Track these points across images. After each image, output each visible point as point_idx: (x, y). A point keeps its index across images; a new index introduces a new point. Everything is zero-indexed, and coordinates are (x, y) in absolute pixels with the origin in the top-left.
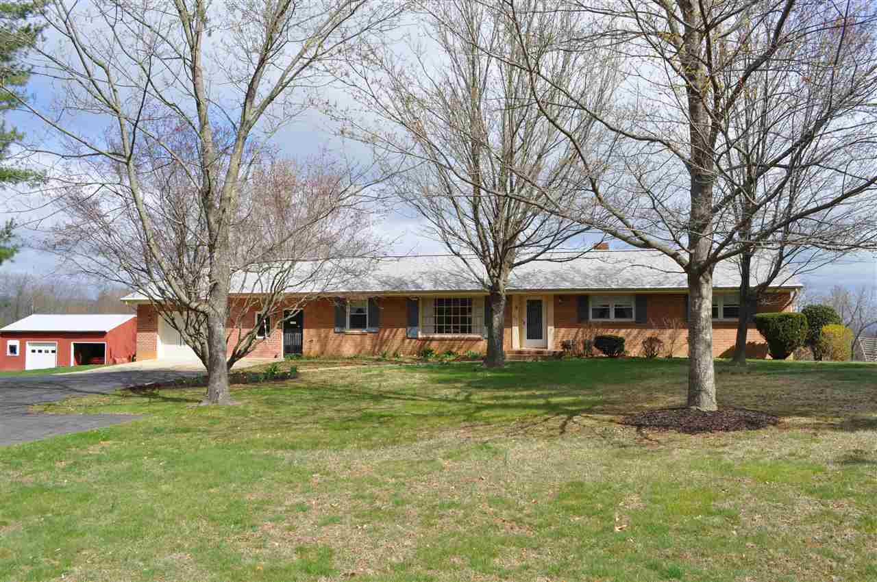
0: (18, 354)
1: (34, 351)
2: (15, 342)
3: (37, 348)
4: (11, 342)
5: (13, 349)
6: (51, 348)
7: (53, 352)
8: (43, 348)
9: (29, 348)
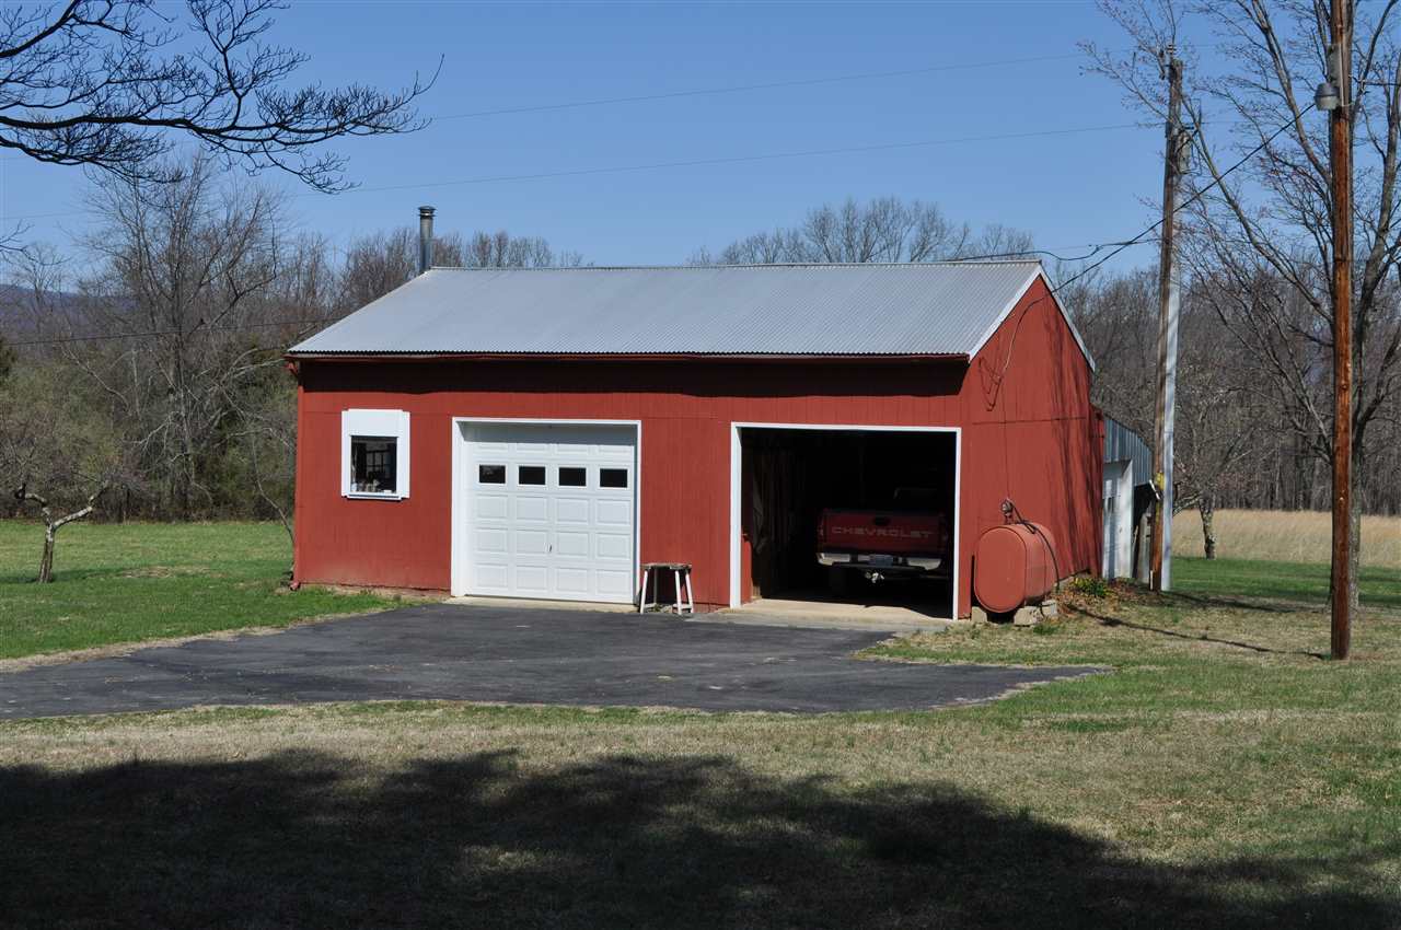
0: (403, 488)
1: (492, 475)
2: (389, 422)
3: (513, 456)
4: (363, 420)
5: (374, 459)
6: (594, 458)
7: (613, 478)
8: (554, 457)
9: (466, 456)
